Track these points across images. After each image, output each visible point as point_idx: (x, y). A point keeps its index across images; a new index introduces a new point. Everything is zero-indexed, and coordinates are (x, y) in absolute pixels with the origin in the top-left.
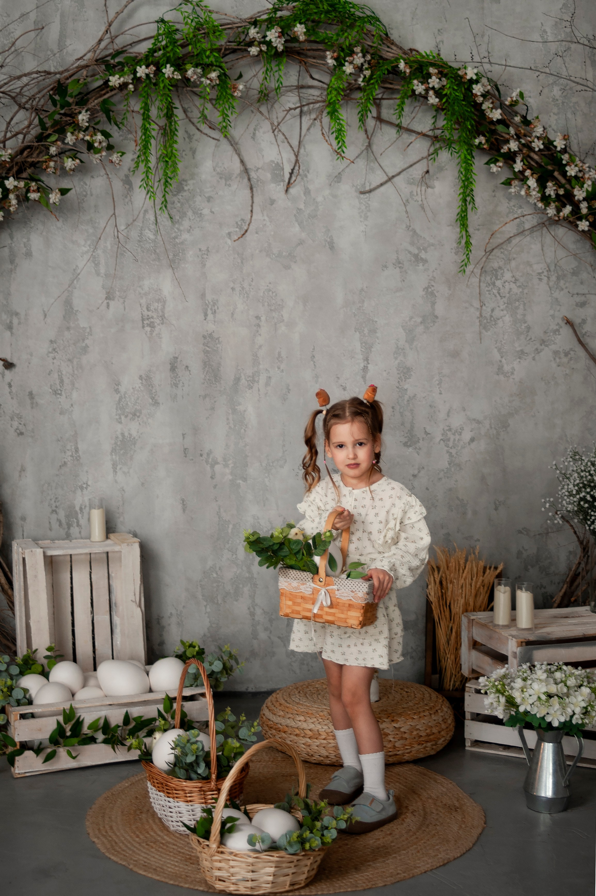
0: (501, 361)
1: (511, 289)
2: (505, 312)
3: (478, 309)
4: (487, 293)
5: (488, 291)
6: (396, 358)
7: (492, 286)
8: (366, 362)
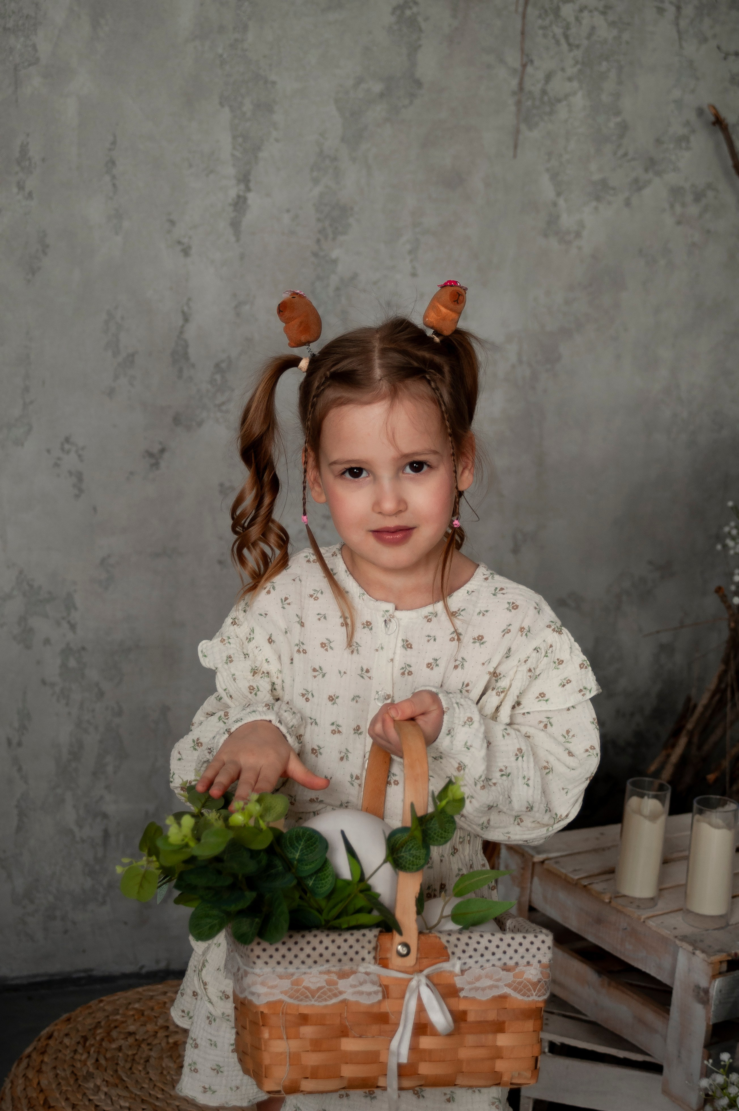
0: (555, 204)
1: (593, 28)
2: (575, 84)
3: (515, 70)
4: (540, 32)
5: (543, 28)
6: (316, 181)
7: (551, 17)
8: (242, 187)
